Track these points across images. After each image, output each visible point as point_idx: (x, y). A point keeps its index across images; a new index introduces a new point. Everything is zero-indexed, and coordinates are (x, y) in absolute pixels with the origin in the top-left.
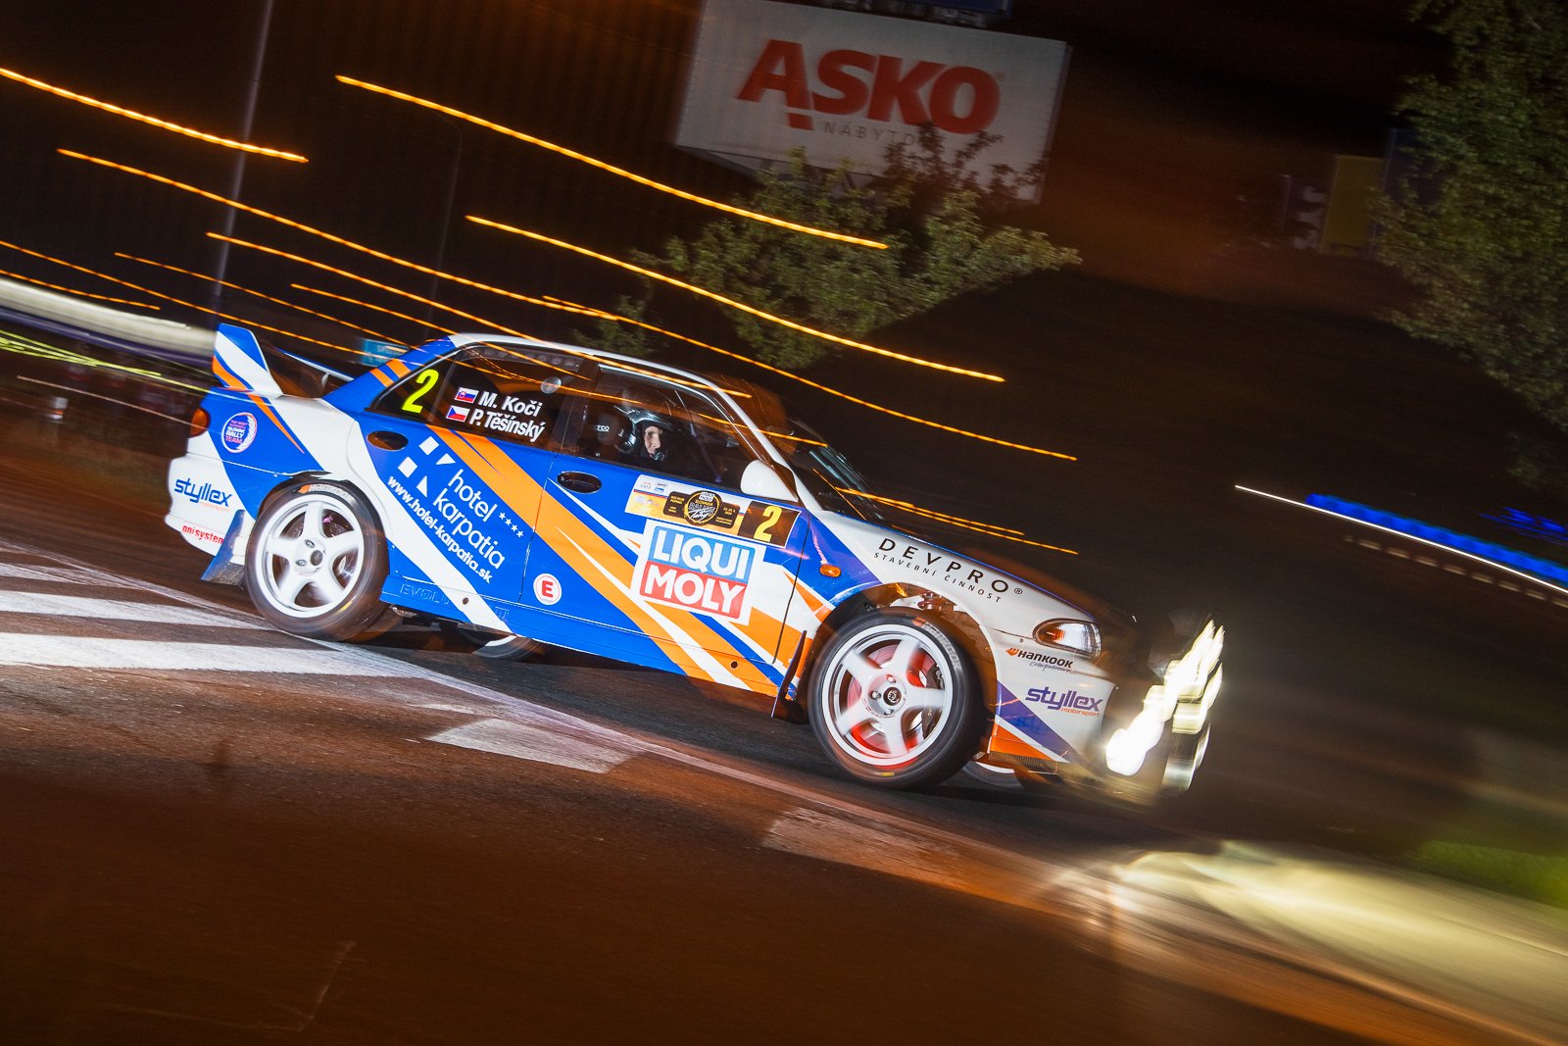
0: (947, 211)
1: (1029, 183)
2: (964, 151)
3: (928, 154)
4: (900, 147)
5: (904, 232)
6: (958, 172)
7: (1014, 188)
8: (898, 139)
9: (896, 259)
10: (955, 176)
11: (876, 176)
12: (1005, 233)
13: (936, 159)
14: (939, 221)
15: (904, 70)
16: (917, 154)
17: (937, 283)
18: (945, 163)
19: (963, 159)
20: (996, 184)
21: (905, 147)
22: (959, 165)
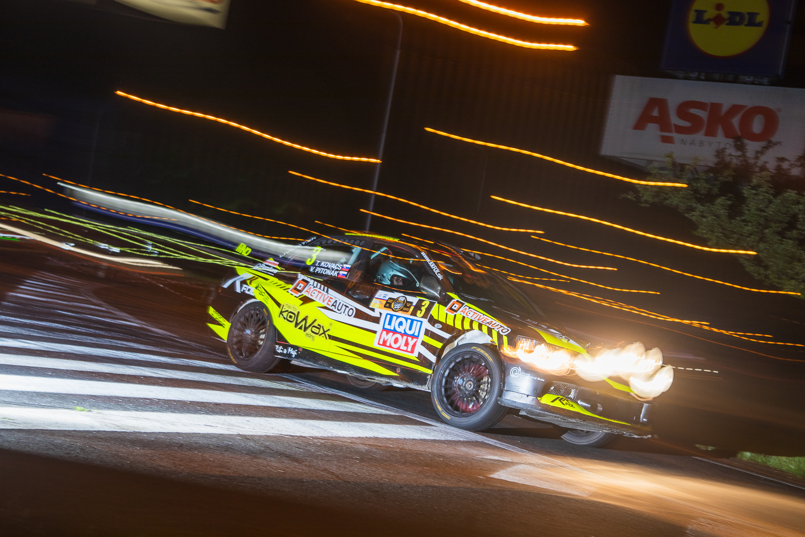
0: (754, 183)
1: (798, 166)
2: (760, 150)
3: (739, 153)
4: (723, 150)
5: (730, 195)
6: (756, 162)
7: (789, 169)
8: (722, 146)
9: (726, 210)
10: (755, 164)
11: (710, 167)
12: (789, 193)
13: (744, 155)
14: (750, 188)
15: (725, 109)
16: (733, 154)
17: (750, 222)
18: (749, 158)
19: (759, 155)
20: (779, 168)
21: (726, 150)
22: (757, 158)
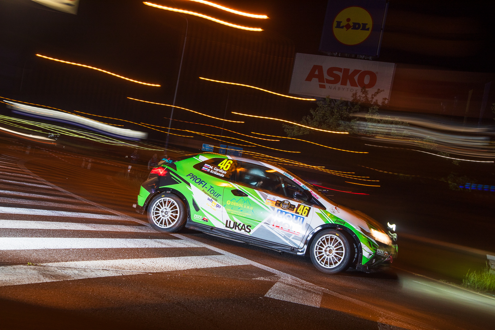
2: (374, 94)
6: (372, 100)
8: (354, 92)
11: (350, 101)
13: (366, 96)
15: (350, 72)
16: (361, 96)
21: (357, 94)
22: (372, 98)
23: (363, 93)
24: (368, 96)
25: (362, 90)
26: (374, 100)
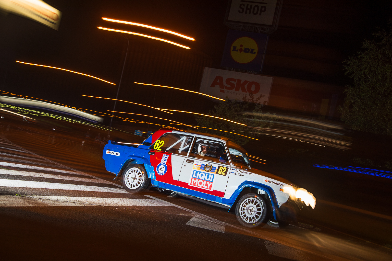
2: (258, 98)
4: (246, 97)
11: (241, 102)
22: (257, 101)
23: (251, 97)
24: (254, 99)
25: (250, 94)
26: (258, 102)
